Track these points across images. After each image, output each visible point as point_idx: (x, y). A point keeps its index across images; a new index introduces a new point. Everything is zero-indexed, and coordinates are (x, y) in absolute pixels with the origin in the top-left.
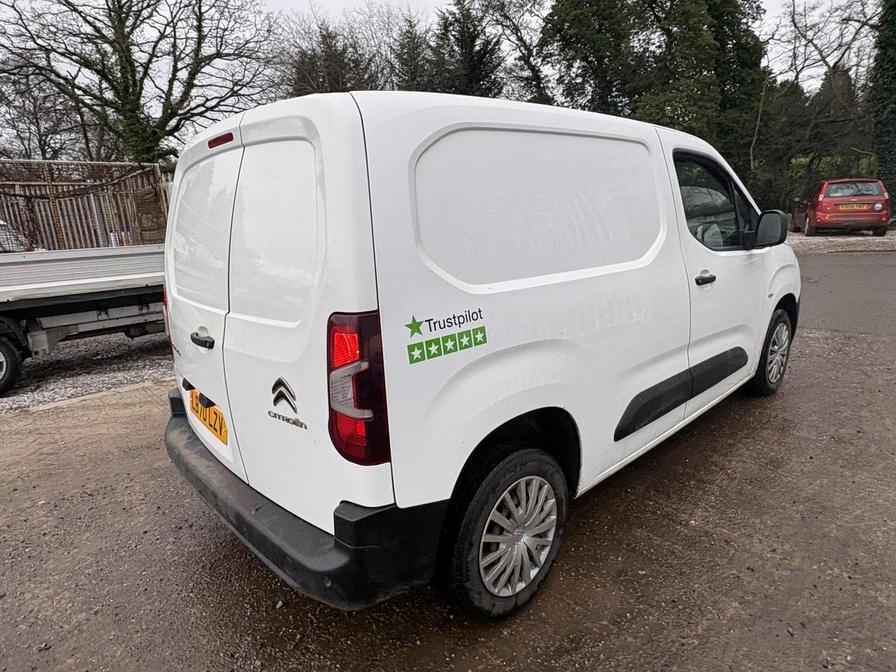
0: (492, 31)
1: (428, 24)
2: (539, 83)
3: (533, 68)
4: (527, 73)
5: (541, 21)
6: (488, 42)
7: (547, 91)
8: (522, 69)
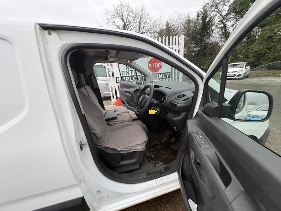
0: (213, 14)
1: (193, 16)
2: (225, 28)
3: (224, 23)
4: (222, 25)
5: (228, 7)
6: (211, 18)
7: (228, 30)
8: (220, 24)
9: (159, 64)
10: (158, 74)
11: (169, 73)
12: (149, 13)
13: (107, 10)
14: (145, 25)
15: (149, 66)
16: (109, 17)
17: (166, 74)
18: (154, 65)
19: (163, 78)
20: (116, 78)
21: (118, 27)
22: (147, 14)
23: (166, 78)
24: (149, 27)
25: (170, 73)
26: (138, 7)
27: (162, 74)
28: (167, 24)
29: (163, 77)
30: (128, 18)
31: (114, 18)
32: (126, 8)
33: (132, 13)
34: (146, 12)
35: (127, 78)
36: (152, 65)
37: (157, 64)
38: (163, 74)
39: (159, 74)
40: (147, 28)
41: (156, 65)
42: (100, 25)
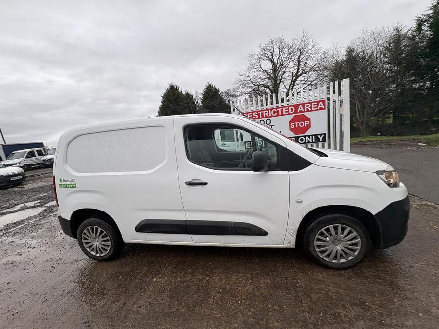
9: (307, 123)
10: (305, 136)
11: (323, 134)
12: (315, 43)
13: (251, 54)
14: (308, 61)
15: (290, 126)
16: (253, 61)
17: (319, 136)
18: (298, 124)
19: (312, 142)
20: (245, 143)
21: (265, 72)
22: (311, 45)
23: (319, 141)
24: (315, 63)
25: (325, 134)
26: (297, 38)
27: (311, 137)
28: (350, 52)
29: (314, 141)
30: (280, 57)
31: (261, 62)
32: (278, 44)
33: (286, 50)
34: (311, 42)
35: (260, 143)
36: (295, 125)
37: (303, 122)
38: (313, 136)
39: (307, 137)
40: (312, 64)
41: (302, 124)
42: (241, 74)
